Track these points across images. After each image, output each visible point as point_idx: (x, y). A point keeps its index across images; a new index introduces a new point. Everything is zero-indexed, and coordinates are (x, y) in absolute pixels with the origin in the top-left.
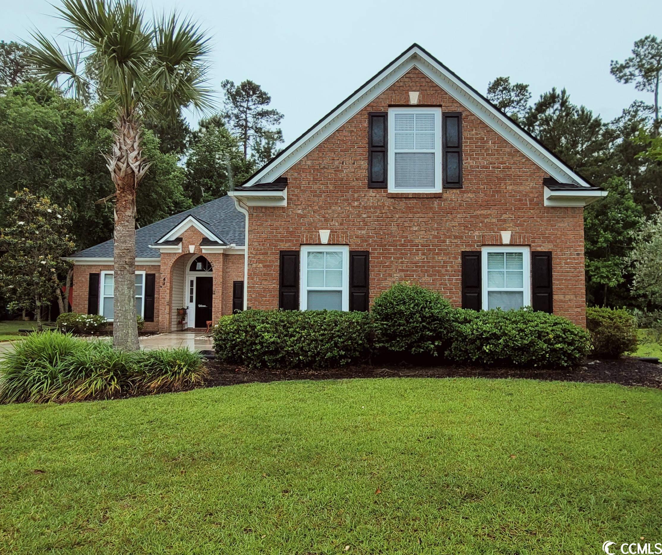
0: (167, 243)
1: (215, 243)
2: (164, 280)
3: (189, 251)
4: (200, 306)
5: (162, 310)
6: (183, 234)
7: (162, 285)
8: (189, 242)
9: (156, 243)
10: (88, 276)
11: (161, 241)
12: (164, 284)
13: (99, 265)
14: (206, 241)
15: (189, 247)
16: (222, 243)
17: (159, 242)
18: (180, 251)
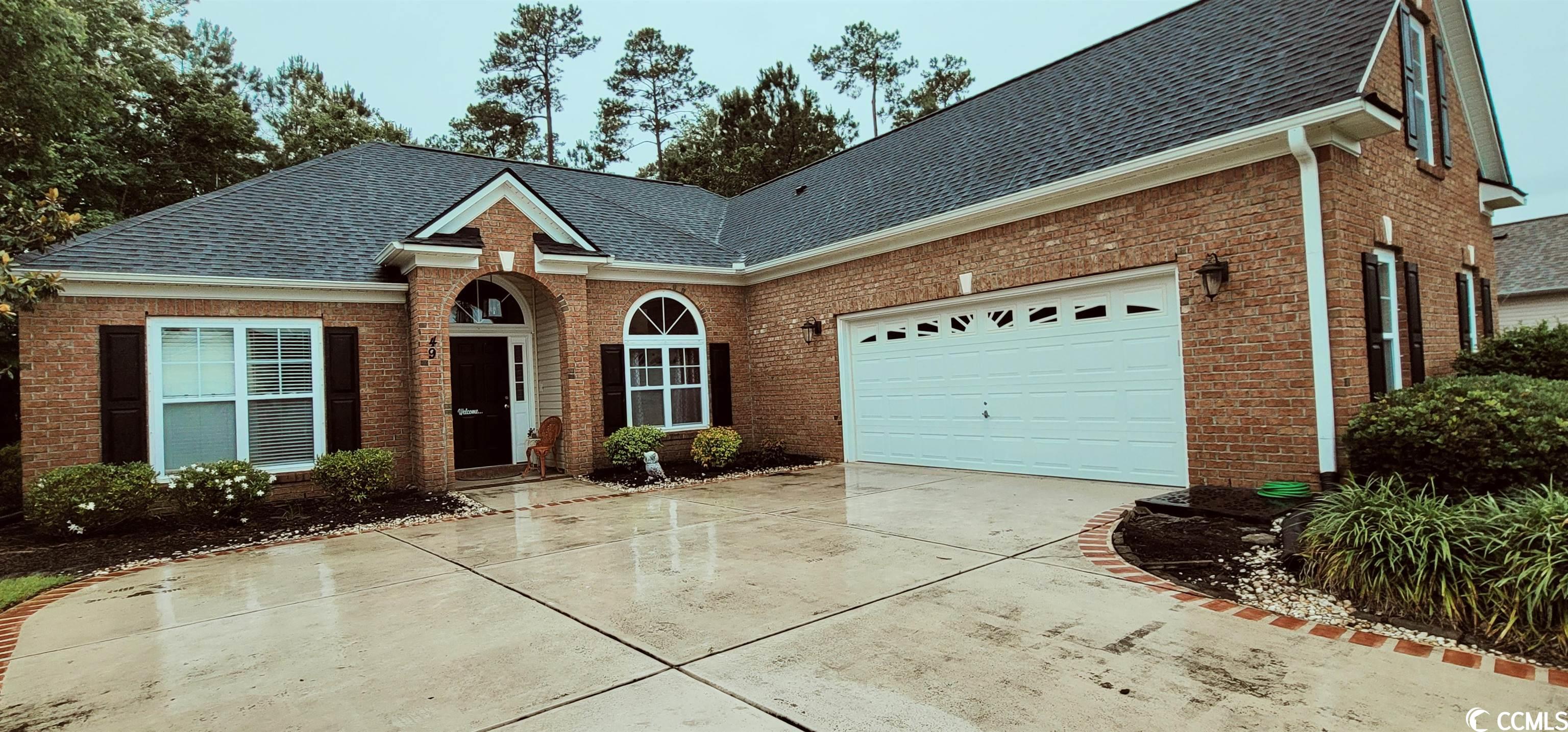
0: (439, 239)
1: (572, 249)
2: (433, 342)
3: (500, 266)
4: (462, 412)
5: (432, 427)
6: (479, 218)
7: (426, 358)
8: (498, 242)
9: (411, 239)
10: (95, 337)
11: (426, 234)
12: (433, 355)
13: (141, 300)
14: (544, 242)
15: (498, 257)
16: (593, 249)
17: (418, 236)
18: (475, 265)
